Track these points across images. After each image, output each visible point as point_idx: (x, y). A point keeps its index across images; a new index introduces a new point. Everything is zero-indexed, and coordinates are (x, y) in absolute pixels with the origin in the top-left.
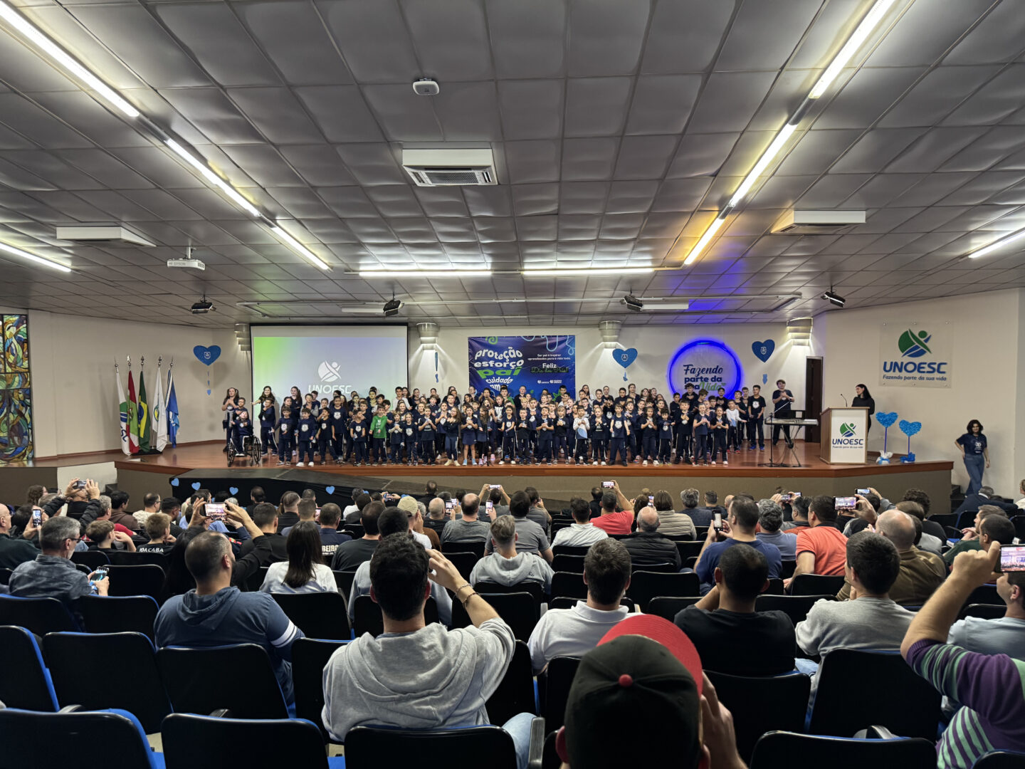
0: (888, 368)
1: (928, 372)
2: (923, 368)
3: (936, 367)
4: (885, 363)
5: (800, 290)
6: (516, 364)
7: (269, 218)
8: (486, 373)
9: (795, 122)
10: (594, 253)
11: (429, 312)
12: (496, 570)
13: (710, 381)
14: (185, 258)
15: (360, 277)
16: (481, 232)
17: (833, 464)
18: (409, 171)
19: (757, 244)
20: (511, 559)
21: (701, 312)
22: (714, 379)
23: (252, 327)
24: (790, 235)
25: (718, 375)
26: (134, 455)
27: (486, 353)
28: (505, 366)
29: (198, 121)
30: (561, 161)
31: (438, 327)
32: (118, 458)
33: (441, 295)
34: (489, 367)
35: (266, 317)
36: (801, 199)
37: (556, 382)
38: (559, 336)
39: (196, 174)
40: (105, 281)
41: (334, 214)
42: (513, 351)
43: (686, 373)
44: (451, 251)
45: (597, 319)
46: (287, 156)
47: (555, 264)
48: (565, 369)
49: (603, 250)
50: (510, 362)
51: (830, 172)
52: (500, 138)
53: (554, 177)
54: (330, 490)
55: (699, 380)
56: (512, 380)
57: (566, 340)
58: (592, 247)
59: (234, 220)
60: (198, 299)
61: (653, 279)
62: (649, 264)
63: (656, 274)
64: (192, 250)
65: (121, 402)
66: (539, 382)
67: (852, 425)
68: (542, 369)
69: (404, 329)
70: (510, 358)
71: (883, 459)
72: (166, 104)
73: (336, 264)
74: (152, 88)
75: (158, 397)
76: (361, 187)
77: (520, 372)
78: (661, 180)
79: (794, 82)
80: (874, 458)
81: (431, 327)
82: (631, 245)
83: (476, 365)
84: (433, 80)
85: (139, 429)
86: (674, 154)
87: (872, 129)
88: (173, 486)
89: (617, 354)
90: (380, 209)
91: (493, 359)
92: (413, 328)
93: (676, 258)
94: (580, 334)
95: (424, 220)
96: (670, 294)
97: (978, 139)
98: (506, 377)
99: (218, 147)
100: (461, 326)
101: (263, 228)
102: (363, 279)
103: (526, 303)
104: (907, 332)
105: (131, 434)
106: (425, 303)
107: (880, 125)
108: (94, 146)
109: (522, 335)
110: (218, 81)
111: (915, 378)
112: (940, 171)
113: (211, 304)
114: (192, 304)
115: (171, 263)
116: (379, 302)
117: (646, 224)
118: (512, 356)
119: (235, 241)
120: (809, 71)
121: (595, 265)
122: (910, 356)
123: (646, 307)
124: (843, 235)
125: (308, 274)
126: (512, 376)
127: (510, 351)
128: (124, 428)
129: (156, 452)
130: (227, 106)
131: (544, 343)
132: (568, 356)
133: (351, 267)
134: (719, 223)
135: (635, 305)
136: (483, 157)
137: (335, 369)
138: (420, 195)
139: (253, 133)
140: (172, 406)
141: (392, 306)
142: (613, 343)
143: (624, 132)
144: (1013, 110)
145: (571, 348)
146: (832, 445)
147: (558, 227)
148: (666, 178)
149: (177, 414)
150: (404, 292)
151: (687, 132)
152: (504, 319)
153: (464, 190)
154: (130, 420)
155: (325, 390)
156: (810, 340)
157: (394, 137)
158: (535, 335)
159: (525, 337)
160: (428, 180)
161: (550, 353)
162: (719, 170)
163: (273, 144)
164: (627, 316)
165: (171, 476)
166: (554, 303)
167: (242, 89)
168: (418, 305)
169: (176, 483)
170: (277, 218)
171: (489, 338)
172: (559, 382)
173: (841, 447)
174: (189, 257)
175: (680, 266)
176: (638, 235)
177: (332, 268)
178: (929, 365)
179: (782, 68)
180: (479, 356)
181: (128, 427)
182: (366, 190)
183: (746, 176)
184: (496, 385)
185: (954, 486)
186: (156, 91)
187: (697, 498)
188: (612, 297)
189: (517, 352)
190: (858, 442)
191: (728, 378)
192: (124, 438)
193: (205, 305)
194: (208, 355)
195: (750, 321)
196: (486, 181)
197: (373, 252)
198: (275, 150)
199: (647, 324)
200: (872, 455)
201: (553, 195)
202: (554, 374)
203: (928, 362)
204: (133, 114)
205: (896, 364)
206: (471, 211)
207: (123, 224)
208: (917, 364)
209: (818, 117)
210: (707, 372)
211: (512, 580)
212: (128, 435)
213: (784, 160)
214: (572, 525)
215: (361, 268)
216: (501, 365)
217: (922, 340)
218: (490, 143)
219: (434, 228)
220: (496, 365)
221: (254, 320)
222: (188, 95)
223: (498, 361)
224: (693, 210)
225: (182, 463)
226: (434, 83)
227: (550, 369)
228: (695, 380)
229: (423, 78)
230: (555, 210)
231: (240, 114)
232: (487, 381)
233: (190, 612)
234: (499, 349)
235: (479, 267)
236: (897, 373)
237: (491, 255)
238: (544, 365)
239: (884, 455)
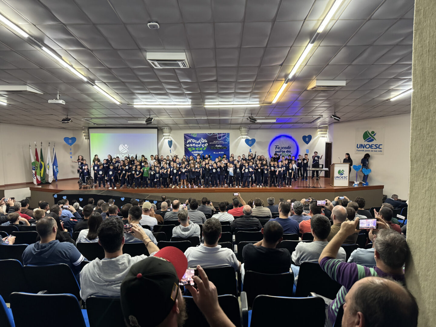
0: (358, 147)
1: (375, 148)
2: (373, 146)
3: (378, 146)
4: (358, 145)
5: (322, 114)
6: (204, 145)
7: (92, 82)
8: (191, 149)
9: (313, 42)
10: (234, 98)
11: (166, 123)
12: (180, 232)
13: (286, 152)
14: (56, 99)
15: (134, 107)
16: (185, 88)
17: (335, 187)
18: (150, 61)
19: (302, 94)
20: (186, 227)
21: (282, 123)
22: (287, 152)
23: (89, 129)
24: (315, 90)
25: (289, 150)
26: (39, 185)
27: (192, 141)
28: (200, 146)
29: (55, 39)
30: (216, 58)
31: (171, 129)
32: (32, 186)
33: (171, 116)
34: (193, 147)
35: (95, 125)
36: (319, 75)
37: (221, 153)
38: (223, 133)
39: (57, 62)
40: (22, 109)
41: (120, 80)
42: (203, 140)
43: (276, 149)
44: (173, 97)
45: (238, 126)
46: (96, 54)
47: (218, 102)
48: (225, 147)
49: (238, 97)
50: (202, 144)
51: (329, 64)
52: (189, 48)
53: (214, 65)
54: (123, 199)
55: (281, 152)
56: (203, 152)
57: (225, 135)
58: (233, 95)
59: (76, 83)
60: (64, 117)
61: (260, 109)
62: (258, 103)
63: (261, 107)
64: (59, 96)
65: (32, 162)
66: (214, 153)
67: (343, 170)
68: (215, 147)
69: (156, 130)
70: (202, 143)
71: (355, 185)
72: (40, 31)
73: (123, 102)
74: (33, 24)
75: (49, 160)
76: (131, 68)
77: (206, 149)
78: (259, 67)
79: (311, 25)
80: (351, 184)
81: (168, 130)
82: (249, 94)
83: (187, 146)
84: (156, 22)
85: (41, 173)
86: (263, 56)
87: (345, 46)
88: (55, 198)
89: (247, 141)
90: (140, 78)
91: (195, 143)
92: (160, 130)
93: (269, 100)
94: (231, 133)
95: (160, 83)
96: (268, 115)
97: (388, 51)
98: (200, 151)
99: (66, 51)
100: (181, 129)
101: (89, 86)
102: (136, 109)
103: (207, 119)
104: (366, 132)
105: (37, 175)
106: (164, 119)
107: (348, 44)
108: (10, 50)
109: (207, 133)
110: (62, 22)
111: (369, 151)
112: (375, 64)
113: (70, 119)
114: (62, 119)
115: (50, 101)
116: (144, 118)
117: (255, 86)
118: (203, 142)
119: (78, 92)
120: (317, 21)
121: (235, 103)
122: (367, 142)
123: (258, 121)
124: (337, 91)
125: (112, 106)
126: (203, 150)
127: (202, 140)
128: (34, 173)
129: (48, 183)
130: (67, 33)
131: (216, 136)
132: (227, 142)
133: (130, 103)
134: (285, 85)
135: (253, 120)
136: (181, 56)
137: (126, 147)
138: (157, 72)
139: (79, 44)
140: (55, 163)
141: (149, 120)
142: (245, 136)
143: (241, 46)
144: (402, 39)
145: (228, 138)
146: (334, 179)
147: (218, 87)
148: (261, 66)
149: (58, 167)
150: (154, 114)
151: (268, 46)
152: (199, 126)
153: (176, 70)
154: (36, 169)
155: (122, 156)
156: (327, 135)
157: (142, 47)
158: (212, 133)
159: (208, 134)
160: (159, 65)
161: (219, 140)
162: (283, 63)
163: (90, 50)
164: (251, 125)
165: (54, 193)
166: (220, 119)
167: (72, 25)
168: (161, 120)
169: (56, 196)
170: (96, 82)
171: (193, 134)
172: (223, 153)
173: (338, 180)
174: (58, 99)
175: (271, 104)
176: (252, 90)
177: (122, 103)
178: (375, 146)
179: (305, 19)
180: (189, 142)
181: (36, 172)
182: (132, 70)
183: (295, 66)
184: (196, 154)
185: (384, 195)
186: (35, 26)
187: (273, 201)
188: (244, 117)
189: (205, 140)
190: (345, 177)
191: (293, 151)
192: (34, 177)
193: (67, 119)
194: (71, 141)
195: (302, 127)
196: (184, 66)
197: (139, 97)
198: (91, 52)
199: (259, 128)
200: (351, 183)
201: (214, 73)
202: (220, 149)
203: (375, 144)
204: (26, 36)
205: (362, 145)
206: (179, 79)
207: (28, 84)
208: (370, 145)
209: (322, 41)
210: (284, 149)
211: (186, 235)
212: (36, 176)
213: (310, 59)
214: (219, 213)
215: (135, 104)
216: (198, 146)
217: (373, 135)
218: (184, 50)
219: (164, 86)
220: (196, 145)
221: (90, 126)
222: (51, 27)
223: (196, 144)
224: (274, 80)
225: (60, 188)
226: (157, 24)
227: (219, 147)
228: (279, 152)
229: (152, 22)
230: (216, 79)
231: (73, 36)
232: (192, 152)
233: (37, 251)
234: (197, 139)
235: (186, 103)
236: (362, 149)
237: (190, 98)
238: (216, 146)
239: (356, 183)
